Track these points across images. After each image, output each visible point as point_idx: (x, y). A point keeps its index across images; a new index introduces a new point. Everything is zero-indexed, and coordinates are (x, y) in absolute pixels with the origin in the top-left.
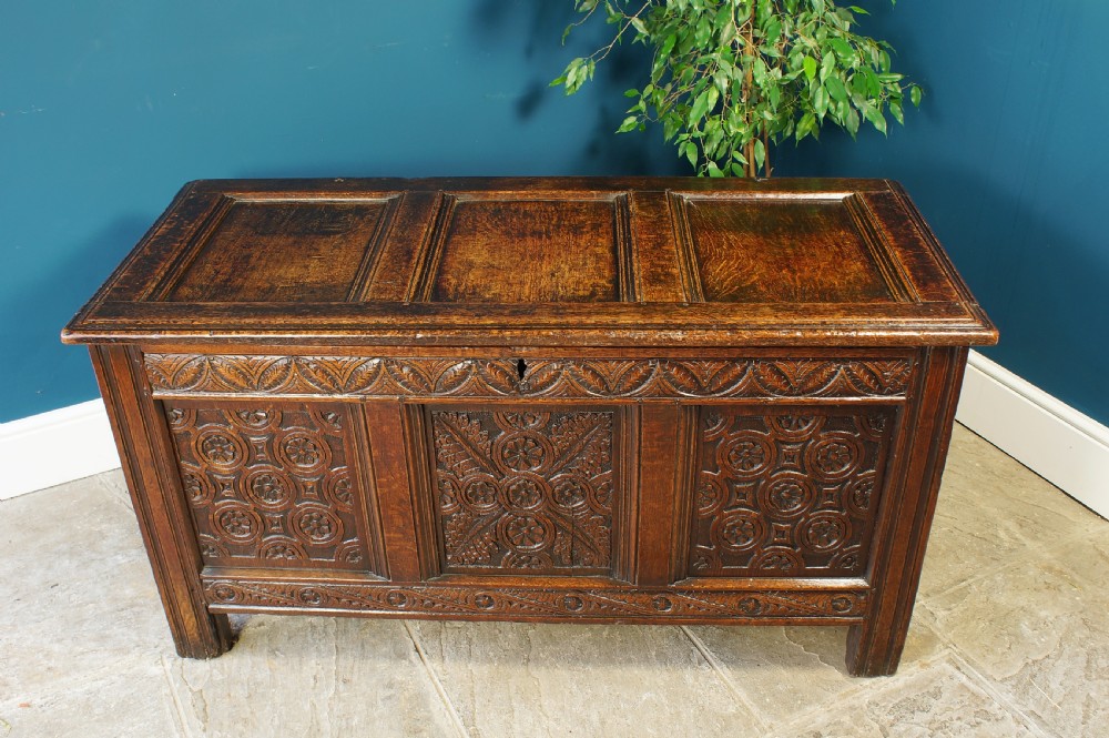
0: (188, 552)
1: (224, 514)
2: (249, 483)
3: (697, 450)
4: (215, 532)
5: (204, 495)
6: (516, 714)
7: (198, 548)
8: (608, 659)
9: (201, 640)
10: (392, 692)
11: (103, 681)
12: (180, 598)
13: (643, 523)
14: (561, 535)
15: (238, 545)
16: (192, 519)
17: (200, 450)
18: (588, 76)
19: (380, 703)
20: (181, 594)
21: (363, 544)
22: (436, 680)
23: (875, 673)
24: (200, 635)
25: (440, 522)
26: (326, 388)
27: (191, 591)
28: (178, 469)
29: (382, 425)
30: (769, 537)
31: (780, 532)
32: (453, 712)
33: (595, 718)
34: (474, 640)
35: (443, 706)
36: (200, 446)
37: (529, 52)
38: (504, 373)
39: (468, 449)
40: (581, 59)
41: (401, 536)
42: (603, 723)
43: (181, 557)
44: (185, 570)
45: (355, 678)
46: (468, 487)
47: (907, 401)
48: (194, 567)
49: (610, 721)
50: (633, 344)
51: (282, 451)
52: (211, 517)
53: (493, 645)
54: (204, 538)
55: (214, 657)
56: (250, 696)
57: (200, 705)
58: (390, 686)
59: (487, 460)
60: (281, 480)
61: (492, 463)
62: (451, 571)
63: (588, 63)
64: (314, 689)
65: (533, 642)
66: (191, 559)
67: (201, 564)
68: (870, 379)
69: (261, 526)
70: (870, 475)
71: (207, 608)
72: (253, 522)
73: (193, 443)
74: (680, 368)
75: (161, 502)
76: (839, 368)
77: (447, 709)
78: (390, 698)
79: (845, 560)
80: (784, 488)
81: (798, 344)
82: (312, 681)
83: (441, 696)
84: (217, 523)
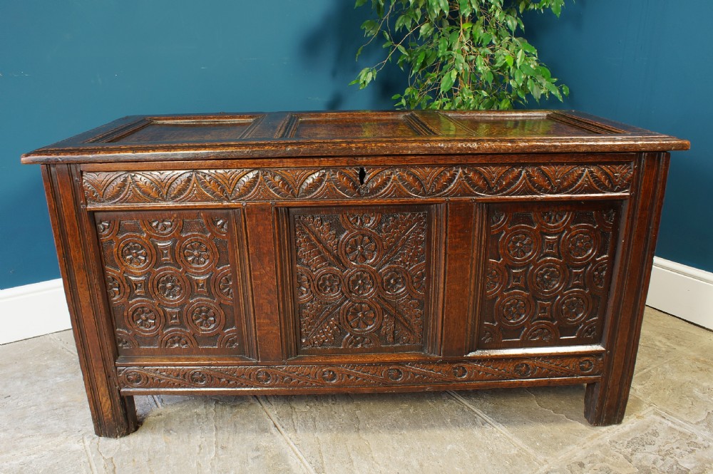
0: (107, 342)
1: (136, 310)
2: (156, 282)
3: (486, 241)
4: (129, 327)
5: (122, 295)
6: (355, 463)
7: (115, 340)
8: (416, 425)
9: (114, 421)
10: (259, 453)
11: (34, 456)
12: (99, 384)
13: (448, 303)
14: (387, 318)
15: (145, 337)
16: (111, 316)
17: (120, 255)
18: (373, 78)
19: (250, 461)
20: (100, 379)
21: (239, 332)
22: (292, 444)
23: (609, 422)
24: (113, 416)
25: (298, 310)
26: (217, 196)
27: (108, 377)
28: (103, 273)
29: (258, 225)
30: (535, 313)
31: (543, 308)
32: (307, 464)
33: (415, 463)
34: (317, 418)
35: (298, 460)
36: (120, 252)
37: (334, 73)
38: (349, 179)
39: (320, 247)
40: (368, 68)
41: (268, 321)
42: (421, 466)
43: (102, 348)
44: (104, 360)
45: (230, 446)
46: (319, 279)
47: (630, 196)
48: (111, 356)
49: (426, 465)
50: (443, 152)
51: (182, 254)
52: (125, 314)
53: (331, 420)
54: (120, 332)
55: (123, 435)
56: (150, 460)
57: (111, 467)
58: (257, 449)
59: (334, 256)
60: (180, 279)
61: (337, 258)
62: (304, 352)
63: (372, 71)
64: (199, 453)
65: (360, 418)
66: (109, 355)
67: (116, 354)
68: (606, 179)
69: (163, 320)
70: (604, 259)
71: (119, 391)
72: (158, 316)
73: (115, 250)
74: (476, 172)
75: (89, 300)
76: (584, 171)
77: (302, 462)
78: (258, 457)
79: (587, 331)
80: (546, 272)
81: (557, 150)
82: (198, 449)
83: (297, 455)
84: (130, 319)
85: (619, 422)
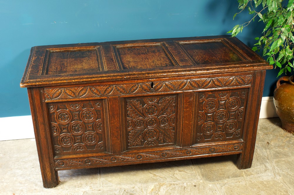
0: (51, 151)
1: (63, 138)
2: (71, 127)
3: (198, 105)
4: (60, 144)
5: (57, 132)
7: (54, 150)
9: (52, 181)
12: (47, 167)
13: (184, 128)
14: (161, 134)
15: (66, 148)
16: (53, 140)
17: (57, 118)
20: (47, 165)
21: (105, 143)
24: (52, 179)
25: (127, 133)
27: (50, 164)
28: (50, 125)
29: (113, 104)
30: (217, 129)
31: (219, 128)
36: (57, 117)
39: (136, 110)
41: (116, 139)
43: (49, 153)
44: (49, 158)
46: (136, 122)
47: (251, 87)
48: (52, 156)
50: (183, 75)
51: (82, 116)
52: (58, 140)
54: (57, 147)
55: (55, 187)
59: (141, 113)
60: (81, 125)
61: (143, 114)
62: (130, 149)
66: (51, 154)
67: (54, 155)
68: (242, 81)
69: (74, 141)
70: (242, 108)
71: (55, 169)
72: (72, 140)
73: (55, 116)
74: (194, 81)
75: (44, 136)
76: (234, 79)
79: (237, 135)
80: (221, 114)
81: (224, 72)
84: (60, 141)
85: (250, 167)
